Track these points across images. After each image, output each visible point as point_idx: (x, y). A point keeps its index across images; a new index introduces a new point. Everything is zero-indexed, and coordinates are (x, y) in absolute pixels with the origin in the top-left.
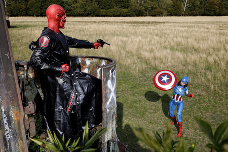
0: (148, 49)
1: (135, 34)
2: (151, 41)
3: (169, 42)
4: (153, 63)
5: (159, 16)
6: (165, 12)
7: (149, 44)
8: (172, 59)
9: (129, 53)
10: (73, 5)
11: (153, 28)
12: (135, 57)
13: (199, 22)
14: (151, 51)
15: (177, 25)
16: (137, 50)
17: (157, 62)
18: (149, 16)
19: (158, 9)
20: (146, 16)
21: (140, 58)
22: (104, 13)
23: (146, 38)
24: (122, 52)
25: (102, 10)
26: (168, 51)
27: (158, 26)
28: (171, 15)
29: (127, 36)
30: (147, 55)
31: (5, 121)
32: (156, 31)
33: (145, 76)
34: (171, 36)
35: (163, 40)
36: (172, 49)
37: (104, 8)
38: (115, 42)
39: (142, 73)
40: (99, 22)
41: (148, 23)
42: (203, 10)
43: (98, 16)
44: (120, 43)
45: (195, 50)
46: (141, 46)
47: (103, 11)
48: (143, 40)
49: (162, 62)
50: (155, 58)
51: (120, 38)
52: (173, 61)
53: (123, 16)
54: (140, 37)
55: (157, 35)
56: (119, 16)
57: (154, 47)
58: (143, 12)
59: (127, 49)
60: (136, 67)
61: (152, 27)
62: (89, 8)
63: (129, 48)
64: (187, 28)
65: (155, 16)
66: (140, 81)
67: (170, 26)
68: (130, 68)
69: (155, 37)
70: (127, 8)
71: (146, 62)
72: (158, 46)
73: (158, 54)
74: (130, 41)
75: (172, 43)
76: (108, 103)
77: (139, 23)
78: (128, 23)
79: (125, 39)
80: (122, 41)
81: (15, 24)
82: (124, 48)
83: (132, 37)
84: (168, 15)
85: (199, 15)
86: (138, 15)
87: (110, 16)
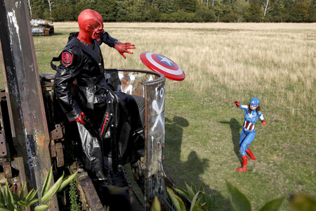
0: (216, 62)
1: (202, 44)
2: (220, 52)
3: (243, 54)
4: (221, 80)
5: (233, 21)
6: (240, 17)
7: (218, 57)
8: (245, 75)
9: (192, 67)
10: (128, 8)
11: (224, 36)
12: (200, 72)
13: (283, 31)
14: (220, 65)
15: (254, 33)
16: (203, 63)
17: (226, 79)
18: (220, 21)
19: (232, 14)
20: (216, 21)
21: (205, 73)
22: (165, 18)
23: (215, 48)
24: (184, 65)
25: (163, 14)
26: (241, 65)
27: (231, 34)
28: (248, 21)
29: (192, 47)
30: (214, 69)
31: (28, 146)
32: (227, 41)
33: (211, 96)
34: (245, 47)
35: (235, 51)
36: (246, 62)
37: (165, 12)
38: (176, 52)
39: (207, 92)
40: (159, 29)
41: (219, 30)
42: (288, 15)
43: (157, 21)
44: (182, 54)
45: (275, 65)
46: (208, 59)
47: (164, 16)
48: (211, 51)
49: (233, 79)
50: (224, 74)
51: (183, 48)
52: (246, 78)
53: (188, 21)
54: (207, 48)
55: (228, 46)
56: (183, 21)
57: (224, 61)
58: (213, 17)
59: (191, 62)
60: (200, 84)
61: (222, 36)
62: (147, 12)
63: (193, 60)
64: (266, 38)
65: (228, 21)
66: (204, 101)
67: (246, 34)
68: (193, 85)
69: (226, 48)
70: (194, 11)
71: (213, 78)
72: (229, 59)
73: (228, 69)
74: (195, 52)
75: (247, 56)
76: (153, 129)
77: (207, 30)
78: (193, 30)
79: (189, 49)
80: (185, 52)
81: (60, 31)
82: (187, 61)
83: (198, 47)
84: (243, 22)
85: (283, 22)
86: (207, 21)
87: (173, 22)
